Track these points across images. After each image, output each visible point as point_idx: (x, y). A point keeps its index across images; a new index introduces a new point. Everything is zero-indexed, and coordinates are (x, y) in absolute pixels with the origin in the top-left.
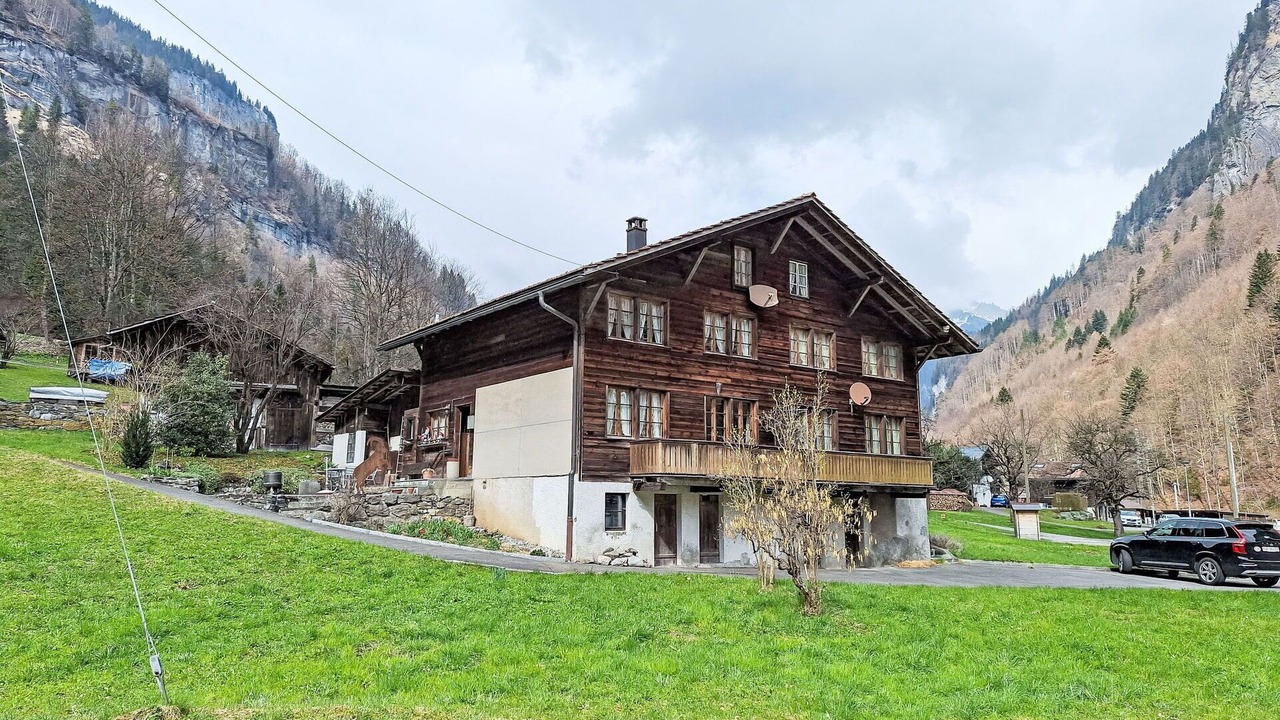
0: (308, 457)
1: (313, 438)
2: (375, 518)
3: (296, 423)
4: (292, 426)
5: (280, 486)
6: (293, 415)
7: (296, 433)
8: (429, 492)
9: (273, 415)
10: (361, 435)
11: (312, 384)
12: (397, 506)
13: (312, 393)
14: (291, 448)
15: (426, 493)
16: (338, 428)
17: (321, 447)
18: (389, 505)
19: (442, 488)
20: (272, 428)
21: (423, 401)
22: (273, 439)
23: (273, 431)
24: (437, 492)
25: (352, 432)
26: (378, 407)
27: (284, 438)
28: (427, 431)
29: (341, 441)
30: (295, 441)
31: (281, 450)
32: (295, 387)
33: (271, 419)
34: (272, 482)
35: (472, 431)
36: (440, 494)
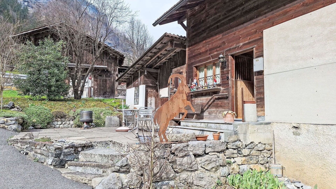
0: (113, 101)
1: (116, 93)
2: (184, 175)
3: (108, 85)
4: (106, 87)
5: (91, 121)
6: (106, 81)
7: (108, 90)
8: (233, 138)
9: (97, 81)
10: (142, 88)
11: (115, 65)
12: (206, 157)
13: (114, 71)
14: (106, 97)
15: (232, 139)
16: (128, 85)
17: (120, 97)
18: (196, 156)
19: (245, 134)
20: (96, 87)
21: (189, 58)
22: (97, 93)
23: (97, 89)
24: (241, 137)
25: (137, 86)
26: (152, 70)
27: (102, 93)
28: (195, 81)
29: (131, 92)
30: (108, 93)
31: (101, 98)
32: (106, 67)
33: (96, 83)
34: (85, 118)
35: (261, 73)
36: (245, 140)
